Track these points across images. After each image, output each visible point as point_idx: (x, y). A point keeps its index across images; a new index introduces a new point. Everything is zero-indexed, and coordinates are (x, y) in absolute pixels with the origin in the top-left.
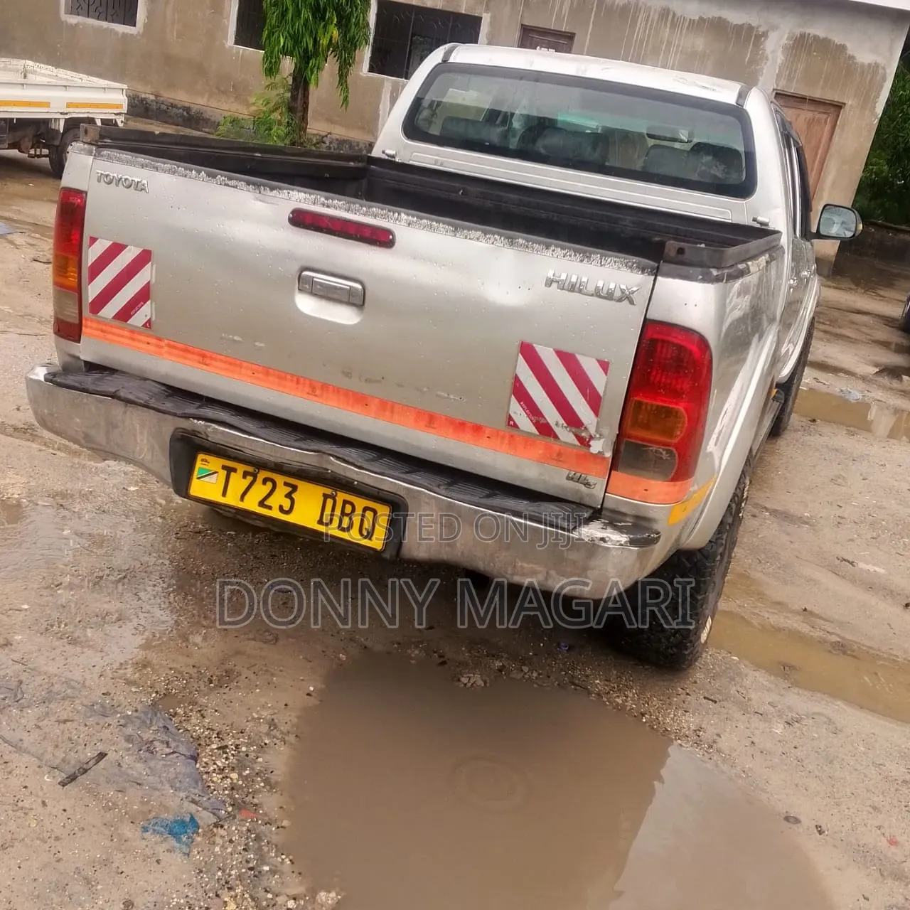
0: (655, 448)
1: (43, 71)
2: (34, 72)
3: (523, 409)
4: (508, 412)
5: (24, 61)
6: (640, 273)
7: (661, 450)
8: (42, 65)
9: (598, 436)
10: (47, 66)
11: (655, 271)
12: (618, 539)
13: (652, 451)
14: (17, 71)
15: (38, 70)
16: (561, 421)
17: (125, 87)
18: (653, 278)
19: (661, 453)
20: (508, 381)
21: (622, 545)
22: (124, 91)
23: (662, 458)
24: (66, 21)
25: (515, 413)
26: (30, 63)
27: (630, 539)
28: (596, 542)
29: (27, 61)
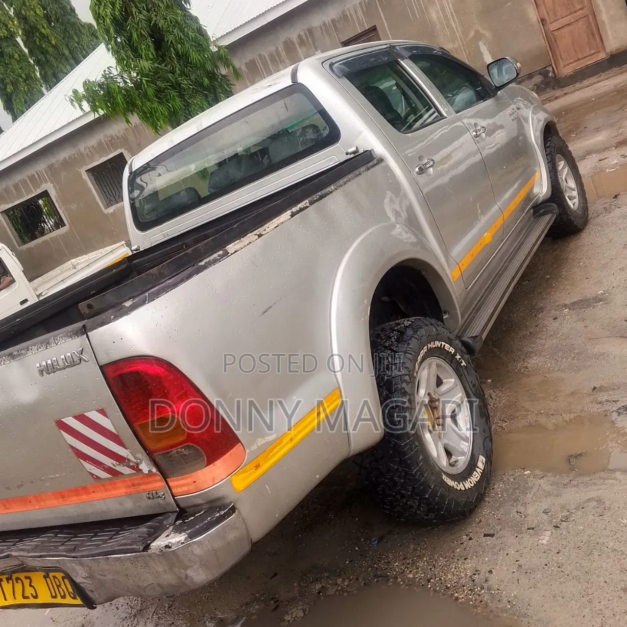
0: (174, 451)
1: (82, 261)
2: (78, 264)
3: (91, 464)
4: (87, 471)
5: (69, 262)
6: (76, 337)
7: (179, 450)
8: (80, 258)
9: (139, 461)
10: (82, 257)
11: (83, 330)
12: (178, 540)
13: (174, 453)
14: (70, 269)
15: (79, 262)
16: (114, 462)
17: (123, 242)
18: (85, 336)
19: (182, 452)
20: (69, 451)
21: (183, 543)
22: (124, 245)
23: (185, 455)
24: (108, 213)
25: (90, 469)
26: (73, 261)
27: (188, 534)
28: (164, 550)
29: (71, 260)
